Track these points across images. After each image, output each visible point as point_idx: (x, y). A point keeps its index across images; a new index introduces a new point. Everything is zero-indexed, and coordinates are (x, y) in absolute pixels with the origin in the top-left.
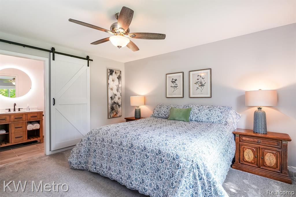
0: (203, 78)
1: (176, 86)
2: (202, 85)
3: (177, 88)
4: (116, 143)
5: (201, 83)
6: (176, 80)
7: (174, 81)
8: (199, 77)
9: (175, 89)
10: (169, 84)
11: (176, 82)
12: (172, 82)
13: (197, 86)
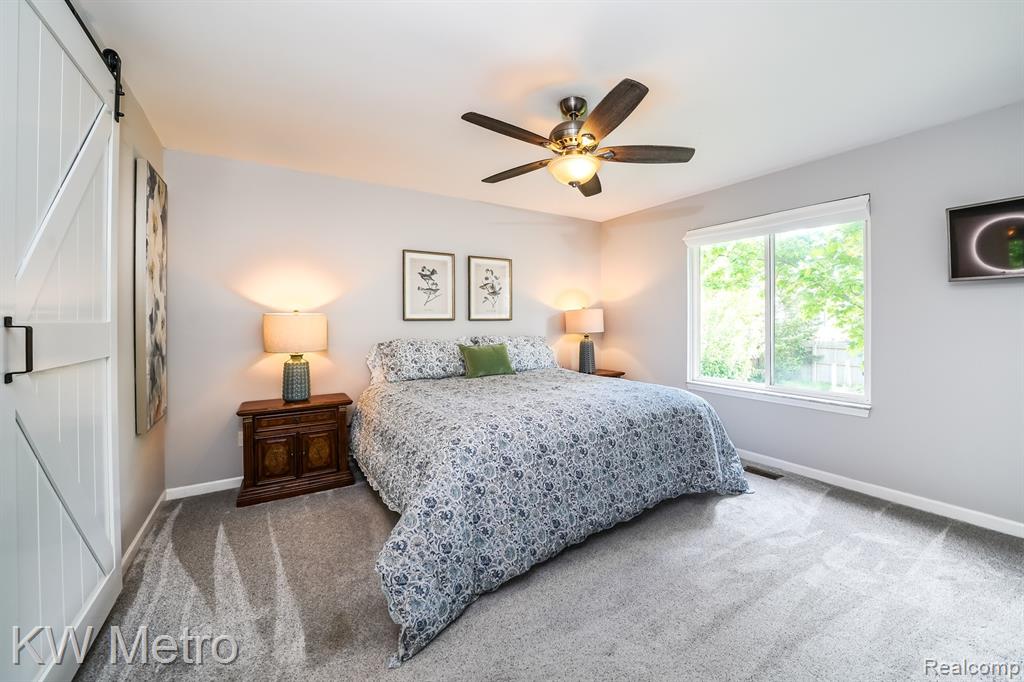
0: (496, 278)
1: (434, 287)
2: (494, 293)
3: (437, 293)
4: (559, 445)
5: (492, 287)
6: (433, 272)
7: (428, 273)
8: (489, 274)
9: (432, 296)
10: (413, 280)
11: (433, 277)
12: (423, 276)
13: (485, 293)
